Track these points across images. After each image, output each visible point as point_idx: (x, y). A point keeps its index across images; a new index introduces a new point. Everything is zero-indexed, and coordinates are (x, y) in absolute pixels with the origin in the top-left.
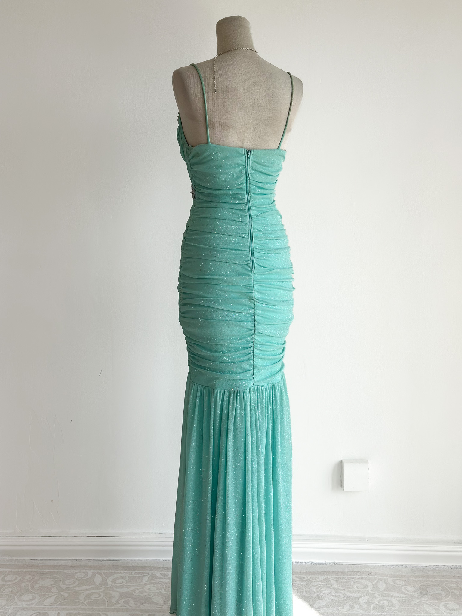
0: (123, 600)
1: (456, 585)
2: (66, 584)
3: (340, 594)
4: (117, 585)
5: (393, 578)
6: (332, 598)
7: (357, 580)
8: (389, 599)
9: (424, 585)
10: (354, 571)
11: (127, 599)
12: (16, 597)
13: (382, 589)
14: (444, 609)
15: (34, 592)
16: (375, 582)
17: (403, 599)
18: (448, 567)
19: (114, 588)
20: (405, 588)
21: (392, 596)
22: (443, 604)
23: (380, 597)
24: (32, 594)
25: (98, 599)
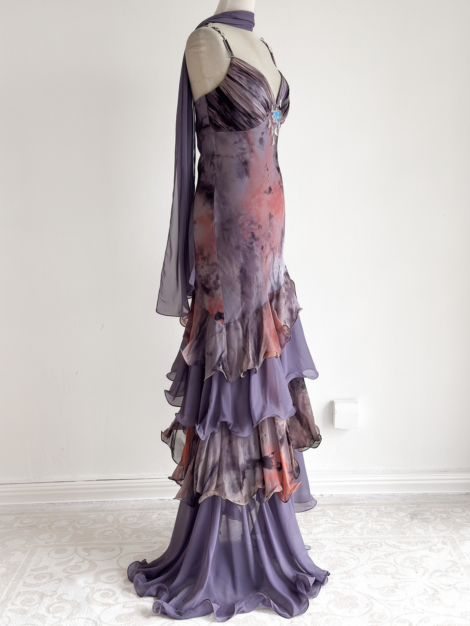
0: (135, 535)
1: (444, 509)
3: (336, 521)
5: (385, 506)
6: (328, 525)
7: (351, 509)
8: (382, 523)
9: (414, 511)
11: (139, 534)
12: (35, 537)
13: (375, 516)
14: (432, 530)
15: (51, 531)
16: (369, 510)
17: (395, 524)
18: (436, 495)
19: (127, 526)
20: (396, 514)
21: (384, 522)
22: (431, 526)
23: (373, 522)
24: (50, 534)
25: (110, 535)
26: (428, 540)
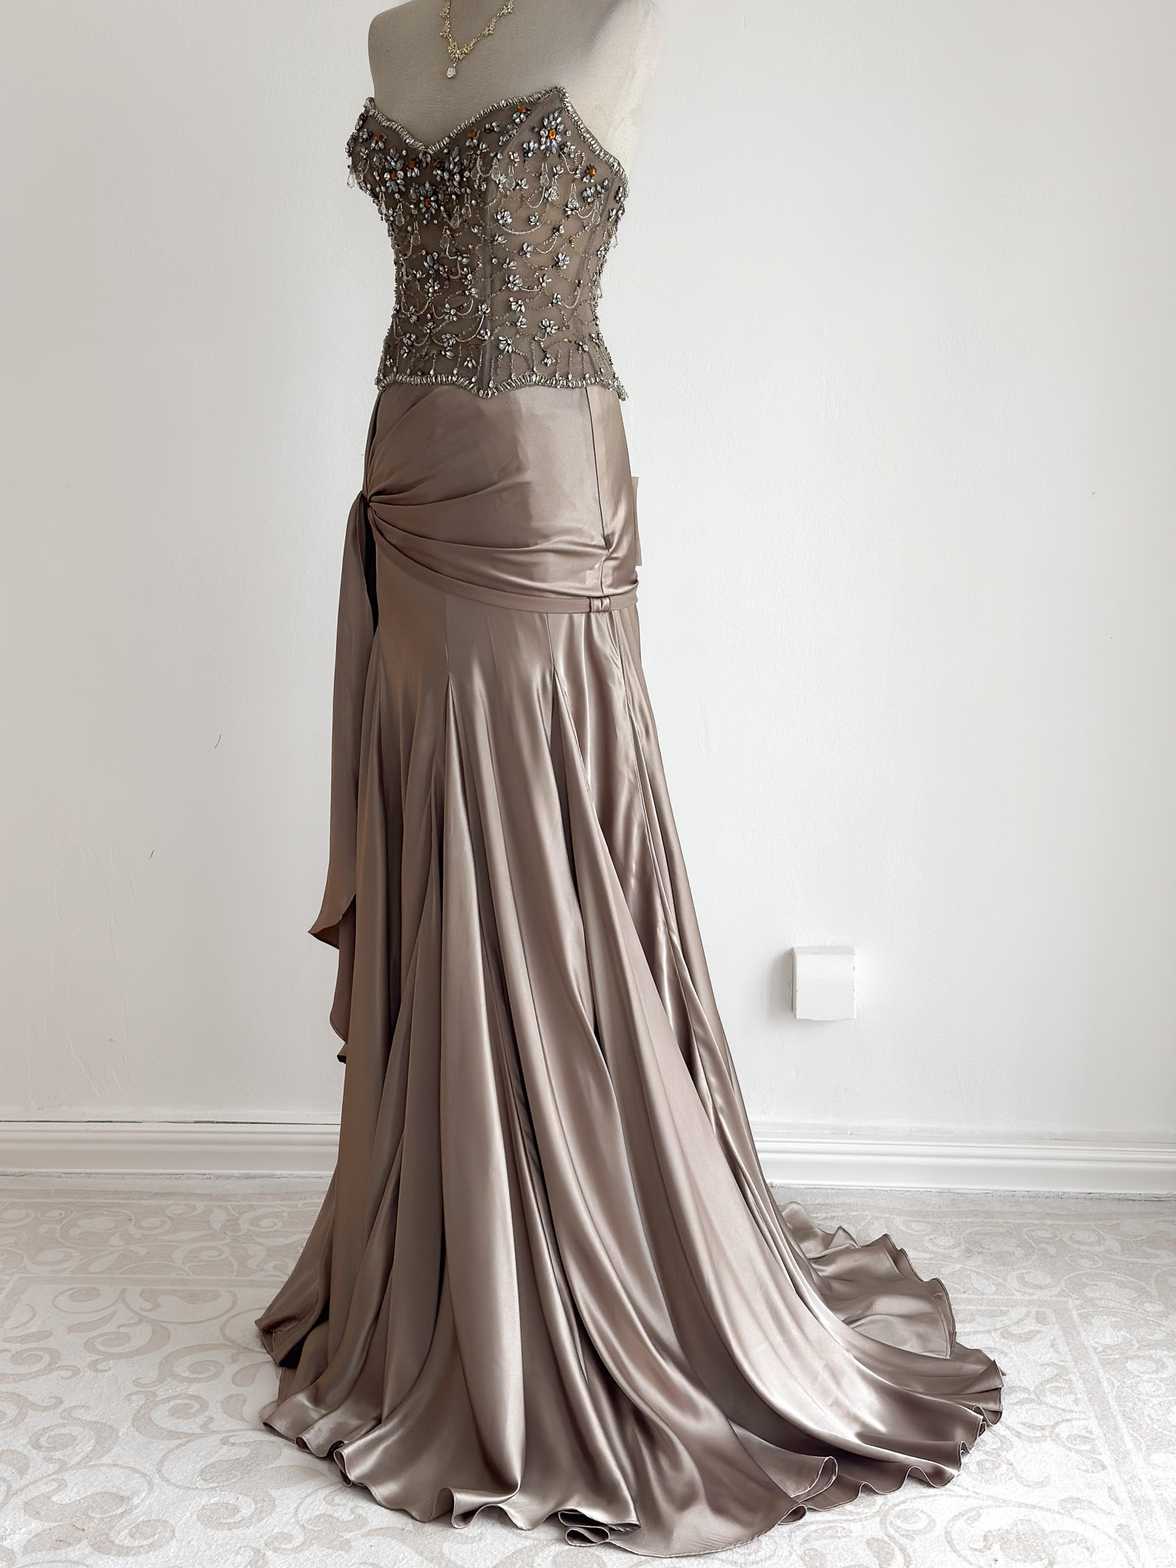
0: (272, 1264)
1: (1052, 1233)
2: (143, 1228)
4: (262, 1230)
5: (906, 1218)
9: (976, 1234)
10: (817, 1202)
11: (284, 1261)
12: (25, 1256)
14: (1015, 1284)
15: (68, 1244)
16: (863, 1224)
18: (1037, 1196)
19: (256, 1238)
22: (1014, 1273)
24: (64, 1249)
25: (215, 1259)
26: (1003, 1309)
